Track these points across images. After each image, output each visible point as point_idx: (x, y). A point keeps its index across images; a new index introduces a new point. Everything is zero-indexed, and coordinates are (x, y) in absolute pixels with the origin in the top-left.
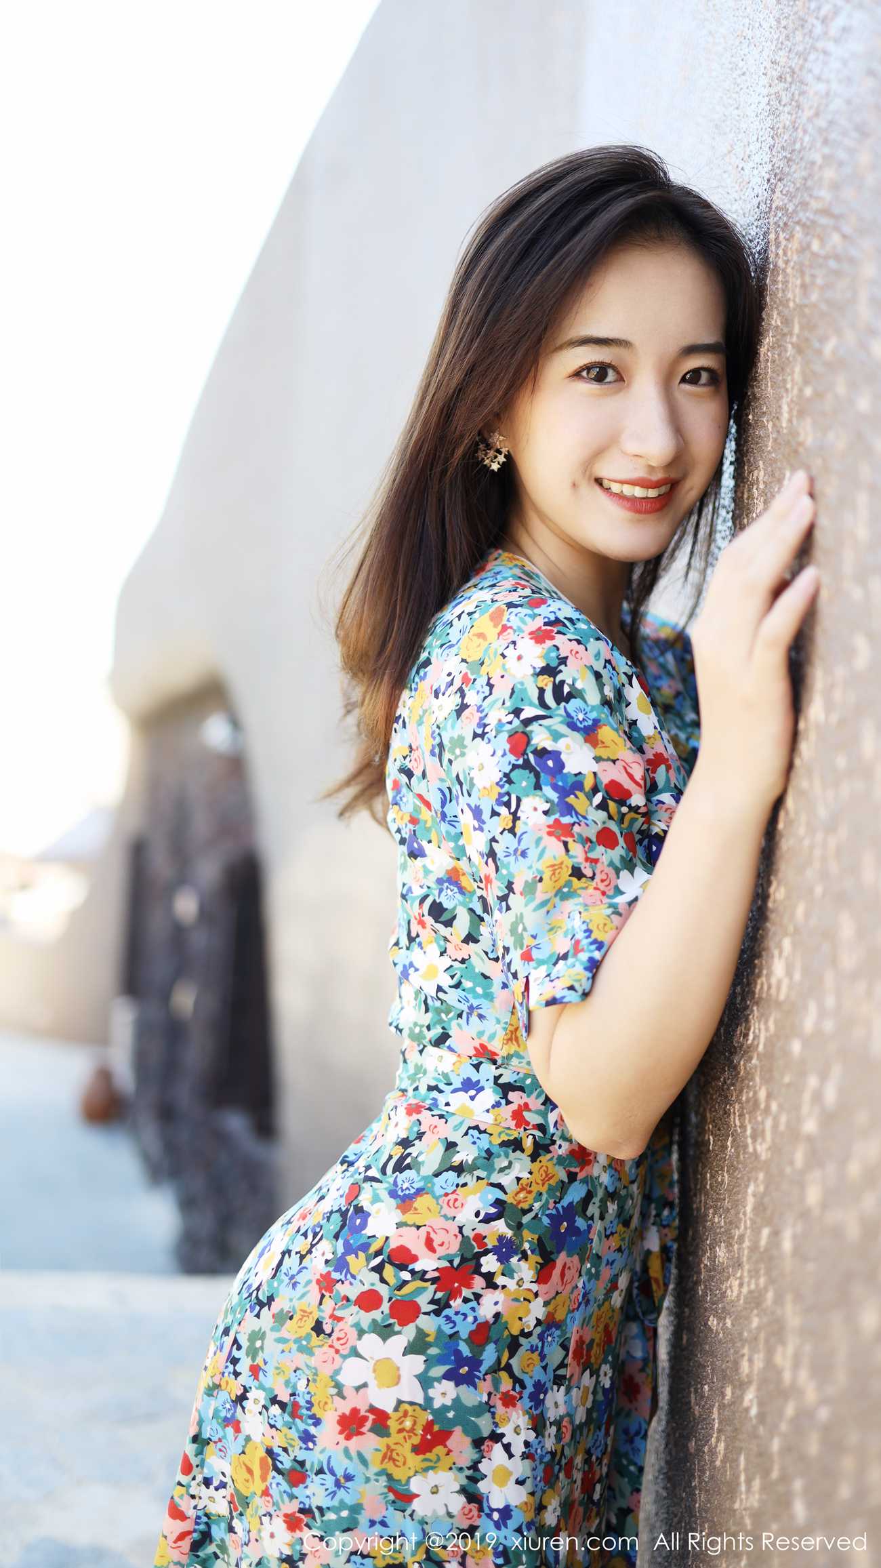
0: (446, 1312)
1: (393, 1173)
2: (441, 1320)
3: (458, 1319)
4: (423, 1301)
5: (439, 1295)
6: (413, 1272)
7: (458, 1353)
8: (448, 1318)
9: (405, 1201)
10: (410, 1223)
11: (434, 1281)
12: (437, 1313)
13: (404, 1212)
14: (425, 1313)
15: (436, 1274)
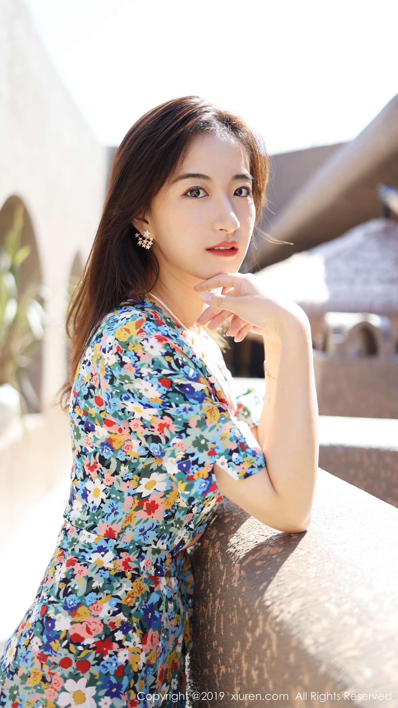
0: (102, 663)
1: (64, 597)
2: (100, 667)
3: (108, 665)
4: (91, 659)
5: (98, 655)
6: (83, 646)
7: (110, 682)
8: (103, 666)
9: (72, 611)
10: (77, 621)
11: (94, 649)
12: (98, 664)
13: (73, 616)
14: (93, 665)
15: (94, 645)
